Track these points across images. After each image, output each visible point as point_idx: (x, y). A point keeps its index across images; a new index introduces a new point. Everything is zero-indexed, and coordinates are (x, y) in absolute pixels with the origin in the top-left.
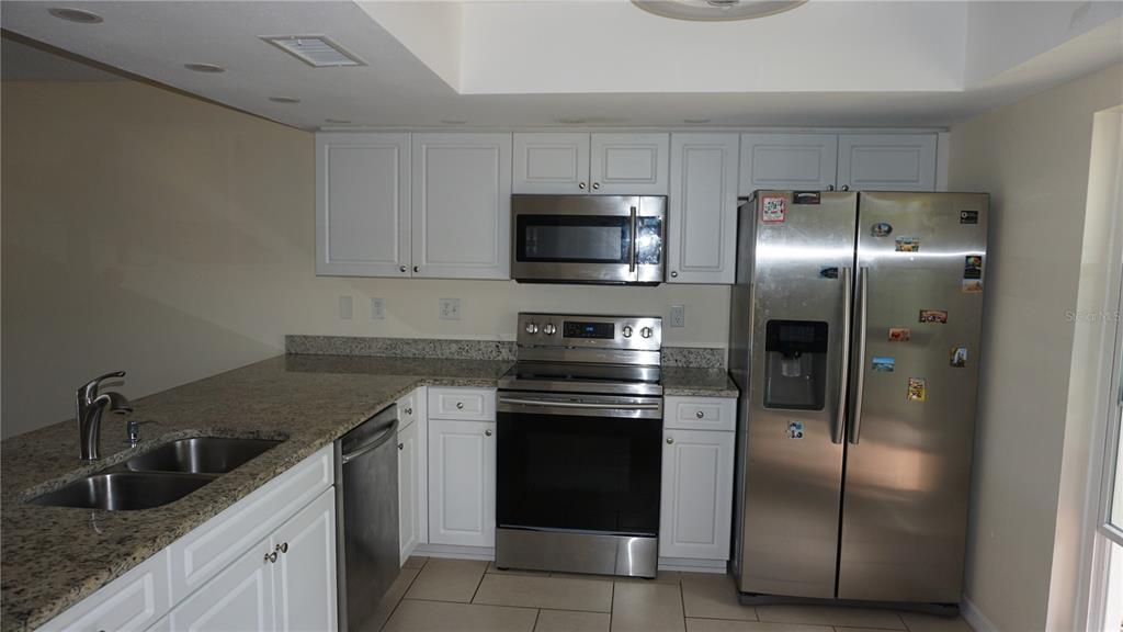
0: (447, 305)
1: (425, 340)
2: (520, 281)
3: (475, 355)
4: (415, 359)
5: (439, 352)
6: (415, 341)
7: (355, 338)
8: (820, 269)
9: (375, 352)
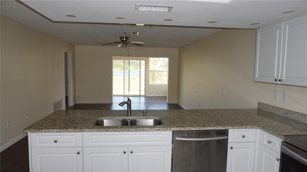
1: (298, 113)
6: (295, 113)
9: (280, 114)
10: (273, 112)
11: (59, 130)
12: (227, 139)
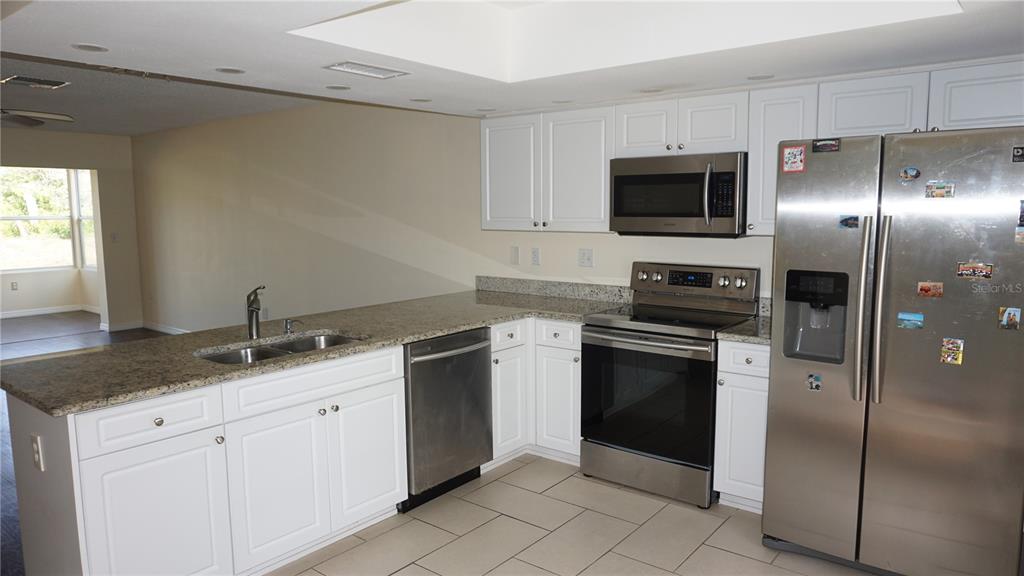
0: (584, 254)
1: (566, 283)
2: (621, 233)
3: (603, 297)
4: (559, 299)
5: (576, 294)
6: (560, 283)
7: (519, 280)
8: (839, 220)
9: (532, 291)
10: (514, 291)
11: (165, 389)
12: (490, 345)
